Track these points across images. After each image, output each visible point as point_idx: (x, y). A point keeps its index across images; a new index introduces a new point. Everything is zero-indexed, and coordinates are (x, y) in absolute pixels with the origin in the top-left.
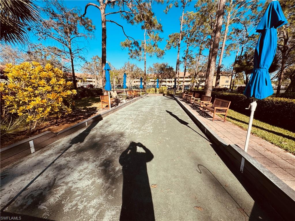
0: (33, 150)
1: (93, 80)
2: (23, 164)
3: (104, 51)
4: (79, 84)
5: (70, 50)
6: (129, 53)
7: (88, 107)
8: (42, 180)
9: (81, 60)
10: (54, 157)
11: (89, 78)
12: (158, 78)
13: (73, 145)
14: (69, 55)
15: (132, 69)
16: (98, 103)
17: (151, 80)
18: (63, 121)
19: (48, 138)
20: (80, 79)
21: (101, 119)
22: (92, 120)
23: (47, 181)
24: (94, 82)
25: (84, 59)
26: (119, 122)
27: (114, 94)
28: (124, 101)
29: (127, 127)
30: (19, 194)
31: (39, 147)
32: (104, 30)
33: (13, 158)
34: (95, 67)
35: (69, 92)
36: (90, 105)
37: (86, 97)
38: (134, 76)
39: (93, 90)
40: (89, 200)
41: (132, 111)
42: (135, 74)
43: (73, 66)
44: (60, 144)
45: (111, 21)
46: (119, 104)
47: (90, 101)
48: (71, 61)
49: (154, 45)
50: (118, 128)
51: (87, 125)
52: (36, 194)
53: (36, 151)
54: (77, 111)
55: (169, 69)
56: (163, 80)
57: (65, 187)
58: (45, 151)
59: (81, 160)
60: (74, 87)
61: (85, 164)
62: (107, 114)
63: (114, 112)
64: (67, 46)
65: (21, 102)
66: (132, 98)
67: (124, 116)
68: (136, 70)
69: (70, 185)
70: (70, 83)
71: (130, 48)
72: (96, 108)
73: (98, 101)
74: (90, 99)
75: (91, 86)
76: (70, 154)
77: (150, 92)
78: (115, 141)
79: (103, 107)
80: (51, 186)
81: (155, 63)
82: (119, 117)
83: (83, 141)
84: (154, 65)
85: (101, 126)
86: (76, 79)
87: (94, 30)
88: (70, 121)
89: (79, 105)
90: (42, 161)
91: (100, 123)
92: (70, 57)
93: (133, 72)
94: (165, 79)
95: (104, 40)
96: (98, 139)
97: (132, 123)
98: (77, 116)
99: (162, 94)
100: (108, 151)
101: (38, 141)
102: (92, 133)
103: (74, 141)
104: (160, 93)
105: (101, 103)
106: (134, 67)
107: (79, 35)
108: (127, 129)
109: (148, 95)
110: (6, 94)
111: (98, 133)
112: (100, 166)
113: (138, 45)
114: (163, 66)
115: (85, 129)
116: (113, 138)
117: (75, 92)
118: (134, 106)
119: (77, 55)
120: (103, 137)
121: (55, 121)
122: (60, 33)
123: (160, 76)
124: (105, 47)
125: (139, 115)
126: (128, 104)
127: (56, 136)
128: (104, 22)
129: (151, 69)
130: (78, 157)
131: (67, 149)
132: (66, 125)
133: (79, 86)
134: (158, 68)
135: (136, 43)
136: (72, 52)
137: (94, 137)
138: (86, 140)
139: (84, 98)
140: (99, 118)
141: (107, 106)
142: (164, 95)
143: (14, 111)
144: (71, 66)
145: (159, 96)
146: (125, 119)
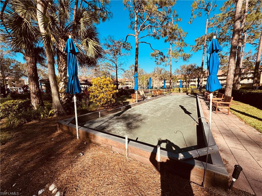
0: (100, 116)
1: (130, 83)
2: (97, 120)
3: (136, 63)
4: (120, 86)
5: (116, 65)
6: (156, 61)
7: (124, 101)
8: (104, 125)
9: (122, 71)
10: (108, 120)
11: (127, 82)
12: (185, 78)
13: (115, 117)
14: (115, 68)
15: (160, 72)
16: (131, 99)
17: (179, 81)
18: (110, 108)
19: (105, 112)
20: (120, 83)
21: (131, 108)
22: (125, 107)
23: (106, 125)
24: (130, 84)
25: (123, 70)
26: (141, 110)
27: (142, 93)
28: (149, 98)
29: (145, 112)
30: (98, 126)
31: (102, 116)
32: (137, 49)
33: (94, 117)
34: (131, 73)
35: (115, 91)
36: (125, 100)
37: (123, 96)
38: (162, 78)
39: (128, 90)
40: (120, 131)
41: (152, 105)
42: (163, 76)
43: (117, 75)
44: (110, 116)
45: (142, 42)
46: (145, 100)
47: (126, 98)
48: (116, 72)
49: (180, 50)
50: (139, 112)
51: (122, 110)
52: (103, 127)
53: (101, 117)
54: (117, 103)
55: (197, 69)
56: (191, 80)
57: (112, 127)
58: (104, 117)
59: (118, 122)
60: (117, 88)
61: (120, 123)
62: (135, 105)
63: (139, 104)
64: (114, 63)
65: (95, 96)
66: (156, 96)
67: (145, 107)
68: (164, 73)
69: (114, 127)
70: (116, 86)
71: (157, 58)
72: (129, 102)
73: (131, 98)
74: (126, 96)
75: (127, 87)
76: (114, 119)
77: (174, 91)
78: (135, 117)
79: (133, 101)
80: (108, 126)
81: (182, 65)
82: (142, 107)
83: (120, 116)
84: (181, 67)
85: (130, 111)
86: (118, 83)
87: (131, 50)
88: (114, 108)
89: (119, 100)
90: (103, 120)
91: (130, 109)
92: (116, 70)
93: (161, 75)
94: (193, 79)
95: (137, 56)
96: (127, 116)
97: (149, 111)
98: (118, 106)
99: (186, 93)
100: (130, 120)
101: (102, 113)
102: (124, 113)
103: (115, 115)
104: (183, 92)
105: (132, 99)
106: (162, 70)
107: (122, 55)
108: (144, 113)
109: (171, 94)
110: (91, 92)
111: (127, 113)
112: (126, 124)
113: (162, 55)
114: (190, 67)
115: (121, 111)
116: (135, 116)
117: (117, 91)
118: (155, 101)
119: (120, 67)
120: (129, 115)
121: (107, 107)
122: (111, 56)
123: (187, 76)
124: (137, 60)
125: (156, 107)
126: (151, 100)
127: (108, 112)
128: (137, 44)
129: (178, 71)
130: (117, 120)
131: (112, 118)
132: (112, 109)
133: (120, 88)
134: (184, 69)
135: (161, 54)
136: (117, 66)
137: (125, 115)
138: (121, 116)
139: (122, 96)
140: (130, 107)
141: (136, 101)
142: (187, 94)
143: (92, 100)
144: (116, 75)
145: (182, 95)
146: (145, 108)
